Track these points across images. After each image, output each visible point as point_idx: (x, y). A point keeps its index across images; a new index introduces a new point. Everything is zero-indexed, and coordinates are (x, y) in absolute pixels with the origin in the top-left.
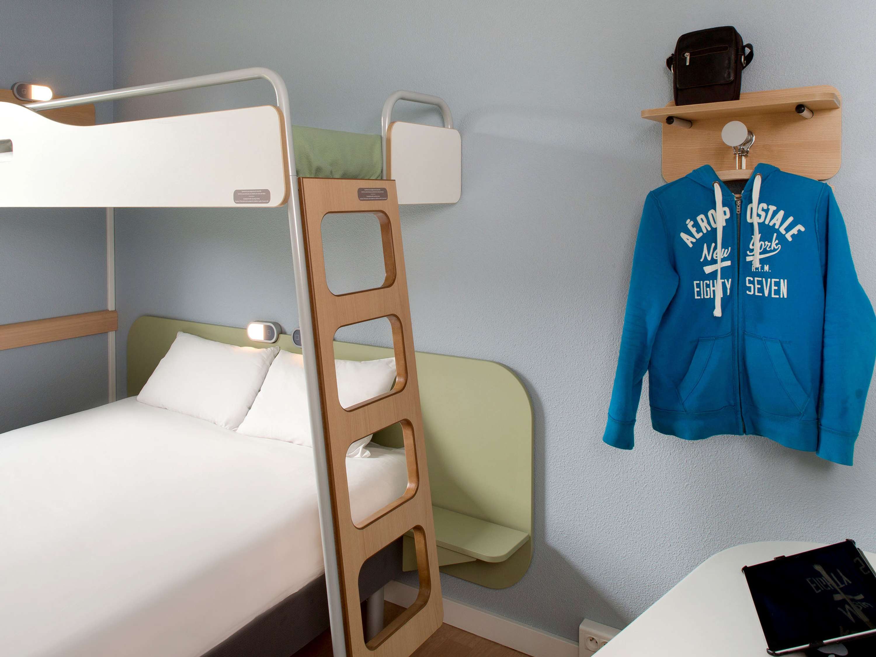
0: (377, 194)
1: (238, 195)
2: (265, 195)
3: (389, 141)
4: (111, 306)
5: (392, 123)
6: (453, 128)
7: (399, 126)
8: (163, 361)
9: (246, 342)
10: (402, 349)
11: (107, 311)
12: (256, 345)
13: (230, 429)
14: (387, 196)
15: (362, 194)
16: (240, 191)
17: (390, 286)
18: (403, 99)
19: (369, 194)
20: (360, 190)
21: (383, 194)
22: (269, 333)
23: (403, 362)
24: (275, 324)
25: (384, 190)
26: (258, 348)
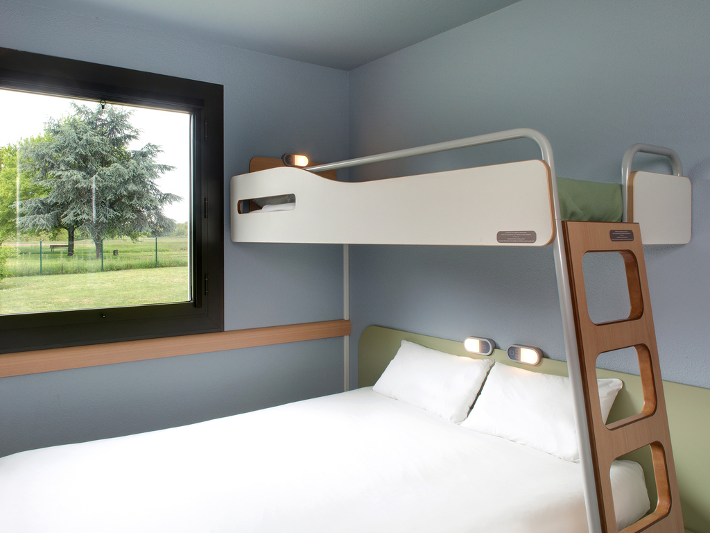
0: (625, 235)
1: (501, 236)
2: (531, 236)
3: (631, 188)
4: (346, 317)
5: (633, 173)
6: (682, 176)
7: (640, 175)
8: (392, 362)
9: (463, 353)
10: (651, 376)
11: (343, 319)
12: (472, 355)
13: (455, 422)
14: (633, 238)
15: (614, 235)
16: (504, 232)
17: (639, 317)
18: (641, 151)
19: (619, 236)
20: (612, 232)
21: (630, 236)
22: (485, 347)
23: (652, 388)
24: (491, 340)
25: (631, 231)
26: (474, 359)
